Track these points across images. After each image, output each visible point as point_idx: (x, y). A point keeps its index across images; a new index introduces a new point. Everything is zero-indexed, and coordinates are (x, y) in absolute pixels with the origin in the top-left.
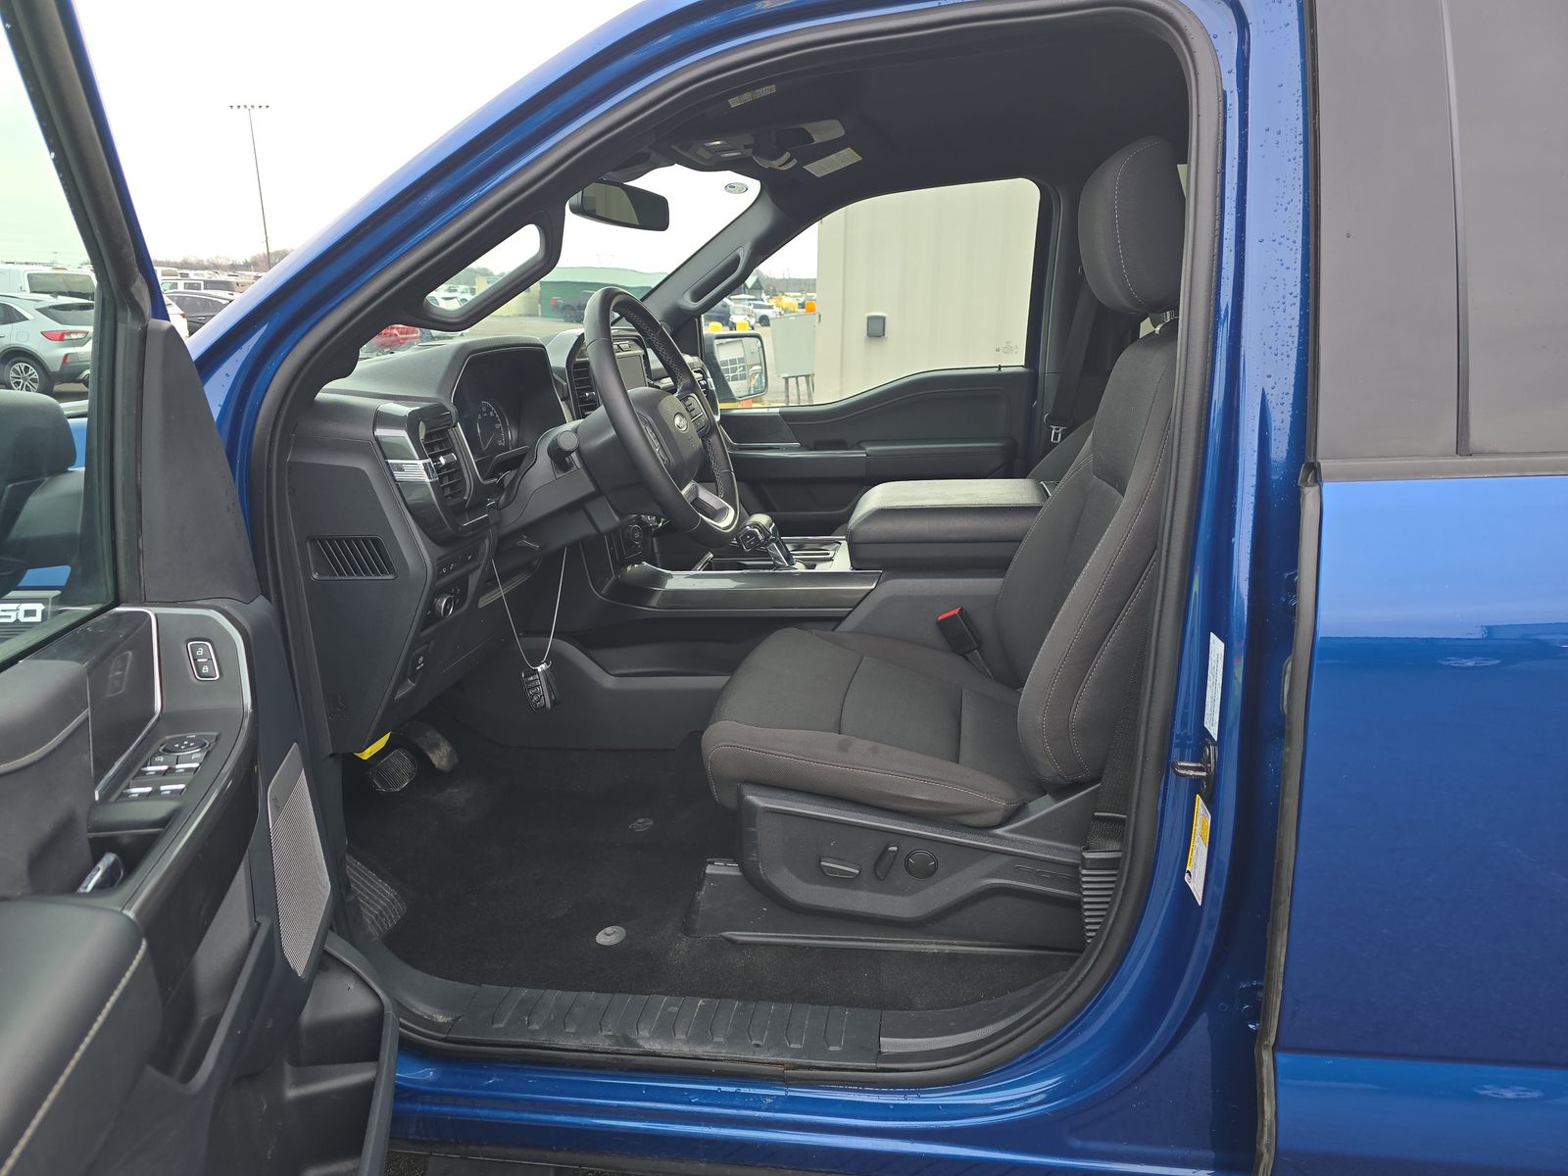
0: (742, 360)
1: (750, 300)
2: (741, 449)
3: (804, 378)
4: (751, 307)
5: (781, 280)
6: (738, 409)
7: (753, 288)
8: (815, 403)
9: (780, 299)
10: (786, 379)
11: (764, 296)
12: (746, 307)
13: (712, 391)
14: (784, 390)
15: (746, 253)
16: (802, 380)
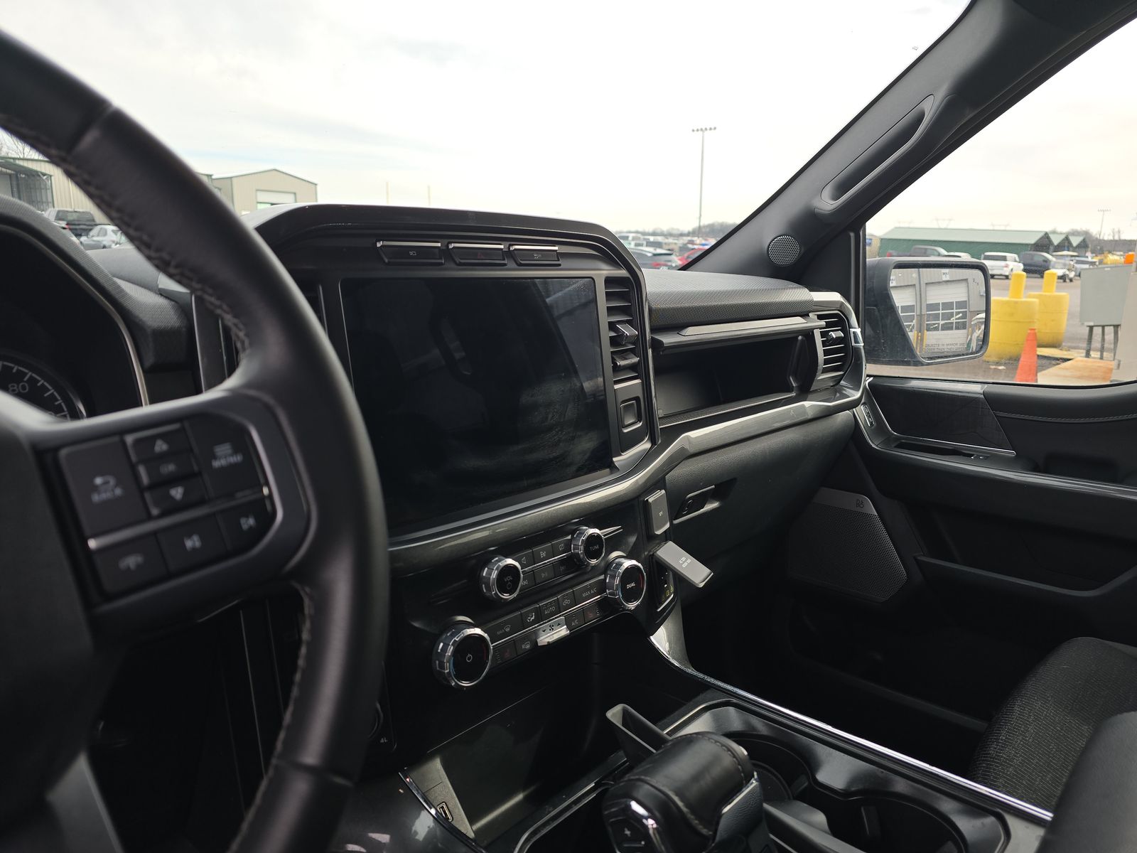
0: (961, 305)
1: (1072, 256)
2: (902, 446)
3: (1112, 327)
4: (1072, 263)
5: (1111, 241)
6: (921, 378)
7: (1079, 246)
8: (1040, 383)
9: (1106, 257)
10: (1091, 328)
11: (1089, 254)
12: (1067, 262)
13: (857, 350)
14: (1087, 337)
15: (933, 111)
16: (1109, 330)
